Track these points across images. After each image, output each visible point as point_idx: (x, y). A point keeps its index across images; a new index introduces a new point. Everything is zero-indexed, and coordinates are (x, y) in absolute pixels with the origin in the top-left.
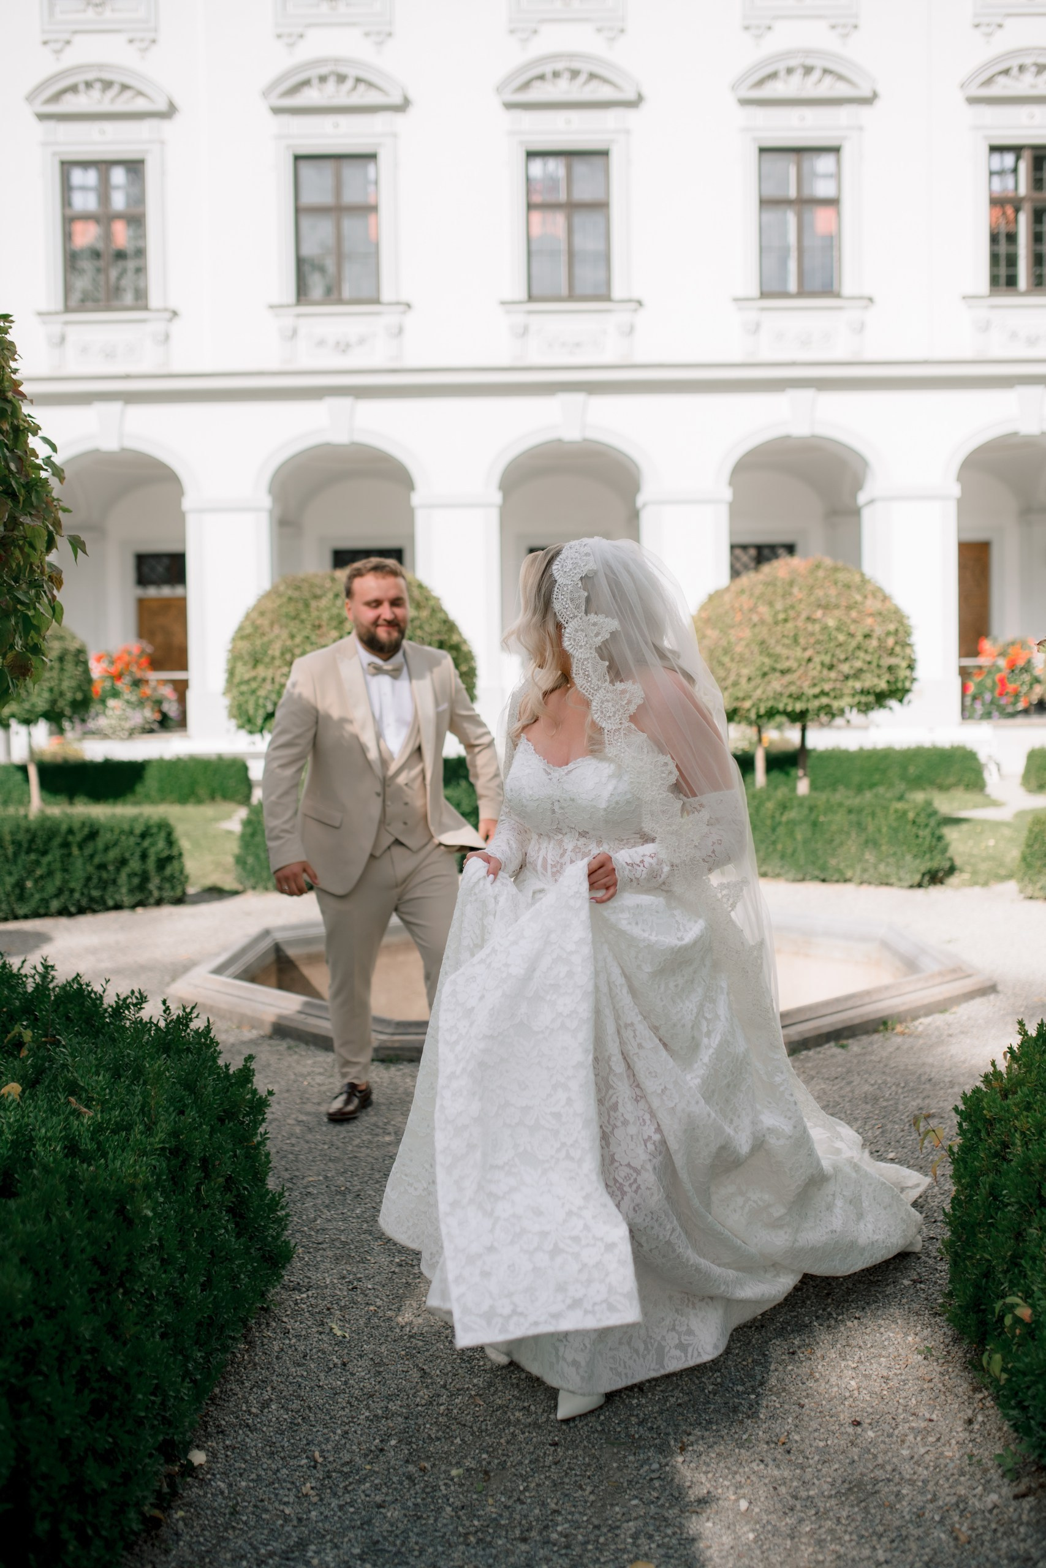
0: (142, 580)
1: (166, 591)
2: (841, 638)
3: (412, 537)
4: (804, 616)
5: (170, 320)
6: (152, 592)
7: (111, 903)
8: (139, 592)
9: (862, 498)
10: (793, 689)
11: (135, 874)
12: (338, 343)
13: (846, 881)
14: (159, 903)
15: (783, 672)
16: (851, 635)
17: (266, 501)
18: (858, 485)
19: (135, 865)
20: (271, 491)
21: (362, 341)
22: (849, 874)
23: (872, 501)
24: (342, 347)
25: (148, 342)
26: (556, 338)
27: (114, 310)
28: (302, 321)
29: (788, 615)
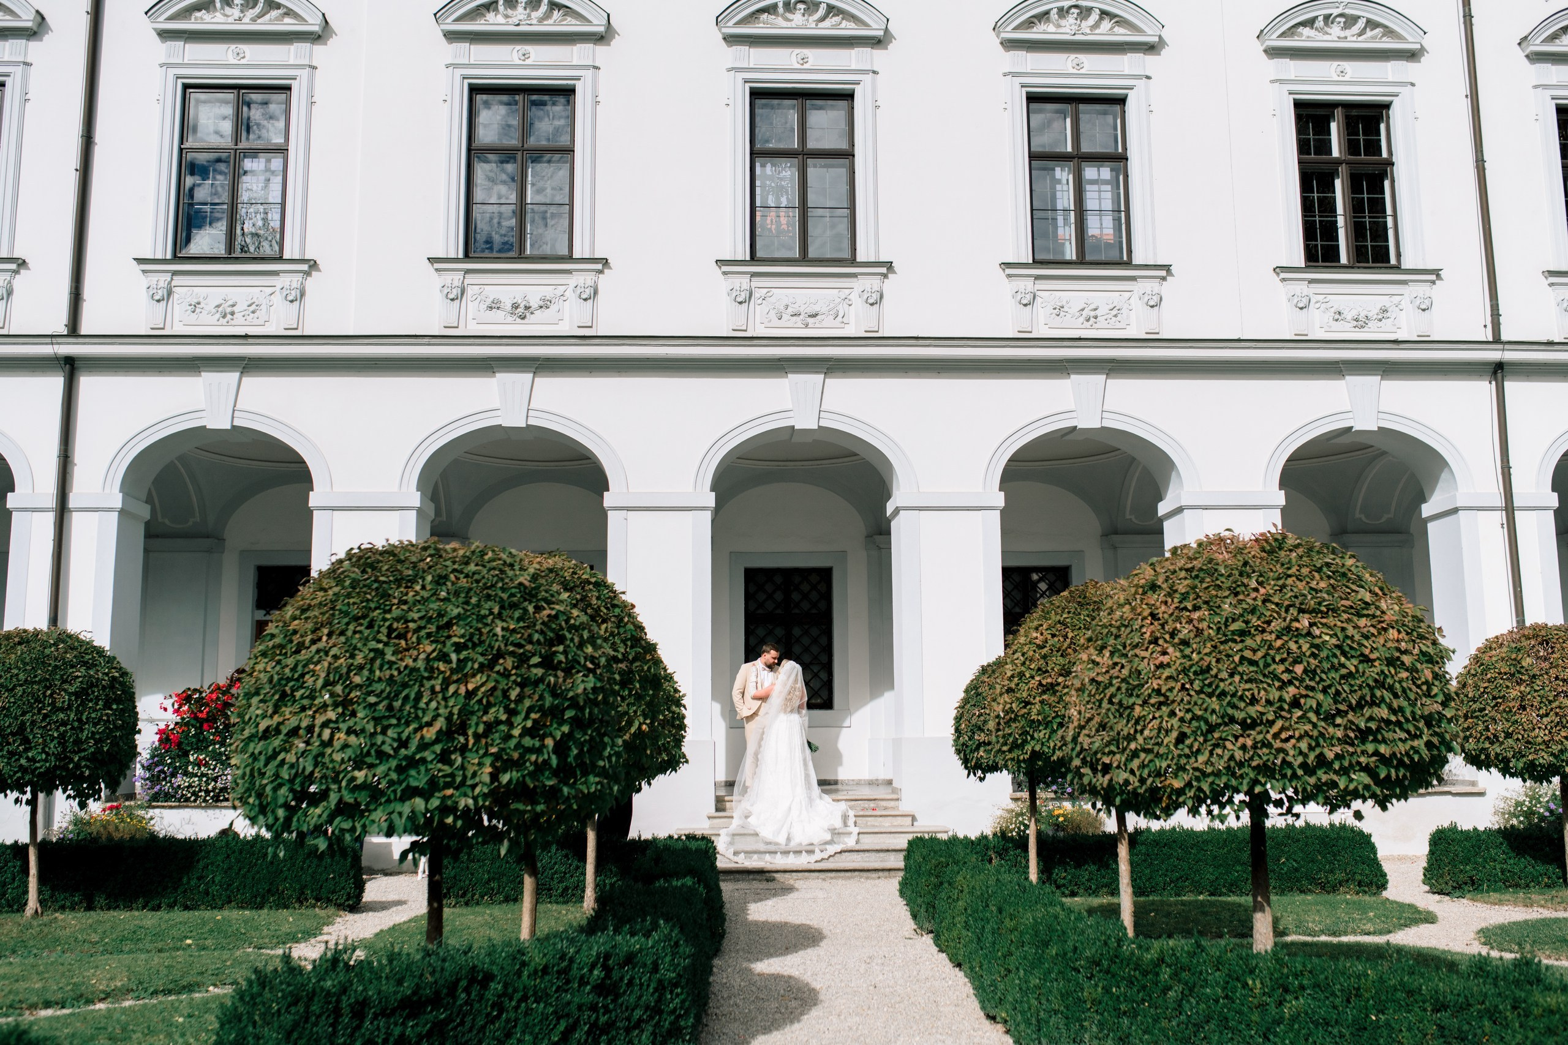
0: (262, 601)
4: (1276, 626)
5: (308, 274)
8: (257, 616)
9: (1164, 508)
12: (515, 306)
15: (1248, 725)
16: (1365, 659)
17: (415, 499)
21: (545, 305)
23: (1179, 510)
24: (521, 310)
25: (278, 299)
26: (787, 307)
27: (237, 260)
28: (471, 279)
29: (1247, 622)
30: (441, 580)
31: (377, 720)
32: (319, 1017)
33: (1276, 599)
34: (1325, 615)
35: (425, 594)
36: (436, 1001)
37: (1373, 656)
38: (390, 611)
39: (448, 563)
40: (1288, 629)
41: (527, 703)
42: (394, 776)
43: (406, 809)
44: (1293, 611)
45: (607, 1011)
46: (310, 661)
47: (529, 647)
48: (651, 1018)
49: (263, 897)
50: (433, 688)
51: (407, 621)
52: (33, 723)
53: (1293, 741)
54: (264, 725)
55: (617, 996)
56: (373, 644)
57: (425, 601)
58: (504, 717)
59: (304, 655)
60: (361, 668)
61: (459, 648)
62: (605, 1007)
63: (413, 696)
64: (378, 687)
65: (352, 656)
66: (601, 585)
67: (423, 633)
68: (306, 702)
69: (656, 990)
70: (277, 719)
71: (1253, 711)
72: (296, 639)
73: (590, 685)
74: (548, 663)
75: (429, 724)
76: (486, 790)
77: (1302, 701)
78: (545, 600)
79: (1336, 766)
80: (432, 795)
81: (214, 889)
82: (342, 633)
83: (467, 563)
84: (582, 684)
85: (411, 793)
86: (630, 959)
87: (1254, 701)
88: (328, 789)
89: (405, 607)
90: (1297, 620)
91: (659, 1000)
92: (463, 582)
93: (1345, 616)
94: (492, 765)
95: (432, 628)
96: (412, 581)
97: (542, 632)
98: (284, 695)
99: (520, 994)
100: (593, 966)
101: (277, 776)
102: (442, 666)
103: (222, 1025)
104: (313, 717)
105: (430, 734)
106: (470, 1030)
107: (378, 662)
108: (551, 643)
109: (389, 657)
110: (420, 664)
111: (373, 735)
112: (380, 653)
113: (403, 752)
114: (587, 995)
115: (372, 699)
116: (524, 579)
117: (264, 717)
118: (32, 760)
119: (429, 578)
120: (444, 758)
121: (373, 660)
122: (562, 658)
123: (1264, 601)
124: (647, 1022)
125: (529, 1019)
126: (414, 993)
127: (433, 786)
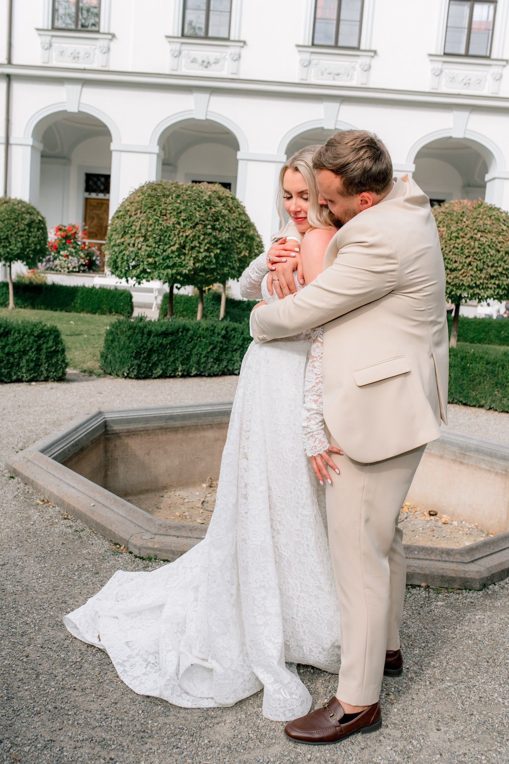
0: (89, 189)
1: (101, 196)
2: (493, 252)
3: (236, 178)
4: (469, 236)
5: (111, 40)
6: (93, 195)
7: (15, 377)
8: (87, 195)
9: (487, 177)
10: (457, 281)
11: (32, 361)
12: (203, 62)
13: (481, 406)
14: (46, 380)
16: (499, 251)
17: (156, 149)
18: (485, 170)
19: (32, 355)
20: (159, 143)
21: (216, 62)
22: (483, 402)
23: (494, 179)
24: (205, 64)
25: (98, 52)
26: (326, 70)
27: (80, 31)
28: (184, 47)
29: (458, 234)
30: (178, 196)
31: (156, 243)
32: (137, 334)
33: (471, 226)
34: (487, 233)
35: (173, 201)
36: (172, 334)
37: (500, 250)
38: (161, 206)
39: (181, 190)
40: (472, 237)
41: (206, 241)
42: (161, 261)
43: (165, 272)
44: (476, 231)
45: (226, 344)
46: (133, 222)
47: (207, 222)
48: (240, 348)
49: (96, 310)
50: (174, 234)
51: (166, 210)
52: (11, 235)
53: (466, 277)
54: (118, 241)
55: (229, 340)
56: (155, 217)
57: (172, 203)
58: (198, 245)
59: (132, 219)
60: (151, 225)
61: (184, 220)
62: (225, 343)
63: (168, 235)
64: (157, 232)
65: (149, 220)
66: (233, 199)
67: (172, 214)
68: (133, 235)
69: (242, 340)
70: (122, 240)
71: (455, 265)
72: (129, 213)
73: (227, 237)
74: (214, 228)
75: (174, 245)
76: (191, 268)
77: (472, 263)
78: (213, 205)
79: (481, 287)
80: (173, 268)
81: (77, 305)
82: (145, 212)
83: (187, 190)
84: (225, 236)
85: (168, 267)
86: (234, 329)
87: (456, 262)
88: (139, 265)
89: (166, 205)
90: (476, 234)
91: (243, 344)
92: (186, 198)
93: (494, 234)
94: (194, 260)
95: (175, 213)
96: (168, 196)
97: (212, 217)
98: (125, 232)
99: (198, 336)
100: (222, 329)
101: (122, 258)
102: (178, 226)
103: (107, 335)
104: (135, 240)
105: (174, 248)
106: (182, 344)
107: (157, 223)
108: (215, 221)
109: (160, 222)
110: (171, 225)
111: (155, 248)
112: (158, 220)
113: (164, 254)
114: (220, 339)
115: (155, 236)
116: (206, 198)
117: (118, 239)
118: (11, 250)
119: (174, 195)
120: (179, 256)
121: (155, 223)
122: (218, 226)
123: (467, 226)
124: (238, 349)
125: (201, 344)
126: (166, 330)
127: (174, 265)
